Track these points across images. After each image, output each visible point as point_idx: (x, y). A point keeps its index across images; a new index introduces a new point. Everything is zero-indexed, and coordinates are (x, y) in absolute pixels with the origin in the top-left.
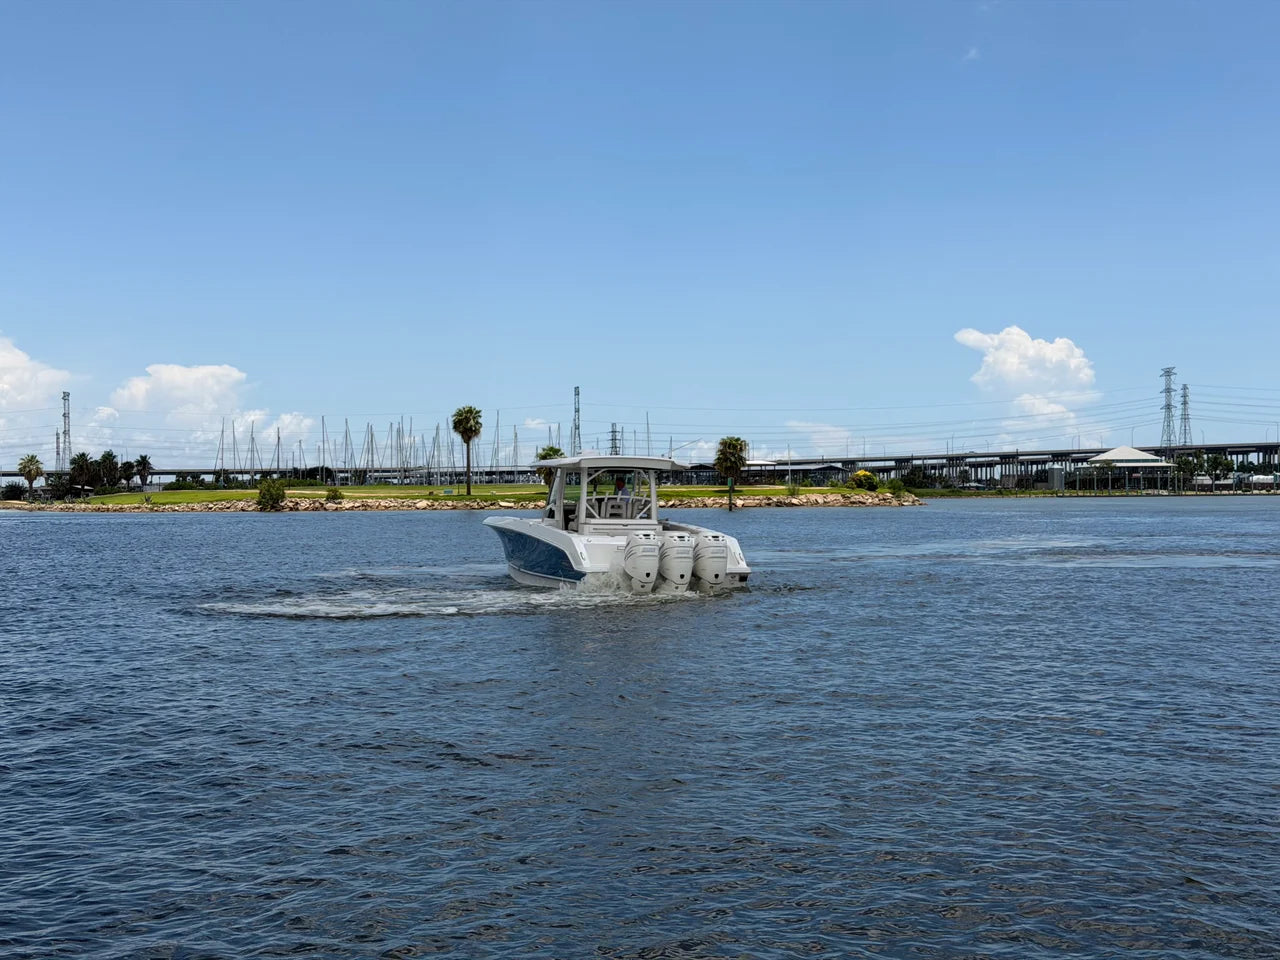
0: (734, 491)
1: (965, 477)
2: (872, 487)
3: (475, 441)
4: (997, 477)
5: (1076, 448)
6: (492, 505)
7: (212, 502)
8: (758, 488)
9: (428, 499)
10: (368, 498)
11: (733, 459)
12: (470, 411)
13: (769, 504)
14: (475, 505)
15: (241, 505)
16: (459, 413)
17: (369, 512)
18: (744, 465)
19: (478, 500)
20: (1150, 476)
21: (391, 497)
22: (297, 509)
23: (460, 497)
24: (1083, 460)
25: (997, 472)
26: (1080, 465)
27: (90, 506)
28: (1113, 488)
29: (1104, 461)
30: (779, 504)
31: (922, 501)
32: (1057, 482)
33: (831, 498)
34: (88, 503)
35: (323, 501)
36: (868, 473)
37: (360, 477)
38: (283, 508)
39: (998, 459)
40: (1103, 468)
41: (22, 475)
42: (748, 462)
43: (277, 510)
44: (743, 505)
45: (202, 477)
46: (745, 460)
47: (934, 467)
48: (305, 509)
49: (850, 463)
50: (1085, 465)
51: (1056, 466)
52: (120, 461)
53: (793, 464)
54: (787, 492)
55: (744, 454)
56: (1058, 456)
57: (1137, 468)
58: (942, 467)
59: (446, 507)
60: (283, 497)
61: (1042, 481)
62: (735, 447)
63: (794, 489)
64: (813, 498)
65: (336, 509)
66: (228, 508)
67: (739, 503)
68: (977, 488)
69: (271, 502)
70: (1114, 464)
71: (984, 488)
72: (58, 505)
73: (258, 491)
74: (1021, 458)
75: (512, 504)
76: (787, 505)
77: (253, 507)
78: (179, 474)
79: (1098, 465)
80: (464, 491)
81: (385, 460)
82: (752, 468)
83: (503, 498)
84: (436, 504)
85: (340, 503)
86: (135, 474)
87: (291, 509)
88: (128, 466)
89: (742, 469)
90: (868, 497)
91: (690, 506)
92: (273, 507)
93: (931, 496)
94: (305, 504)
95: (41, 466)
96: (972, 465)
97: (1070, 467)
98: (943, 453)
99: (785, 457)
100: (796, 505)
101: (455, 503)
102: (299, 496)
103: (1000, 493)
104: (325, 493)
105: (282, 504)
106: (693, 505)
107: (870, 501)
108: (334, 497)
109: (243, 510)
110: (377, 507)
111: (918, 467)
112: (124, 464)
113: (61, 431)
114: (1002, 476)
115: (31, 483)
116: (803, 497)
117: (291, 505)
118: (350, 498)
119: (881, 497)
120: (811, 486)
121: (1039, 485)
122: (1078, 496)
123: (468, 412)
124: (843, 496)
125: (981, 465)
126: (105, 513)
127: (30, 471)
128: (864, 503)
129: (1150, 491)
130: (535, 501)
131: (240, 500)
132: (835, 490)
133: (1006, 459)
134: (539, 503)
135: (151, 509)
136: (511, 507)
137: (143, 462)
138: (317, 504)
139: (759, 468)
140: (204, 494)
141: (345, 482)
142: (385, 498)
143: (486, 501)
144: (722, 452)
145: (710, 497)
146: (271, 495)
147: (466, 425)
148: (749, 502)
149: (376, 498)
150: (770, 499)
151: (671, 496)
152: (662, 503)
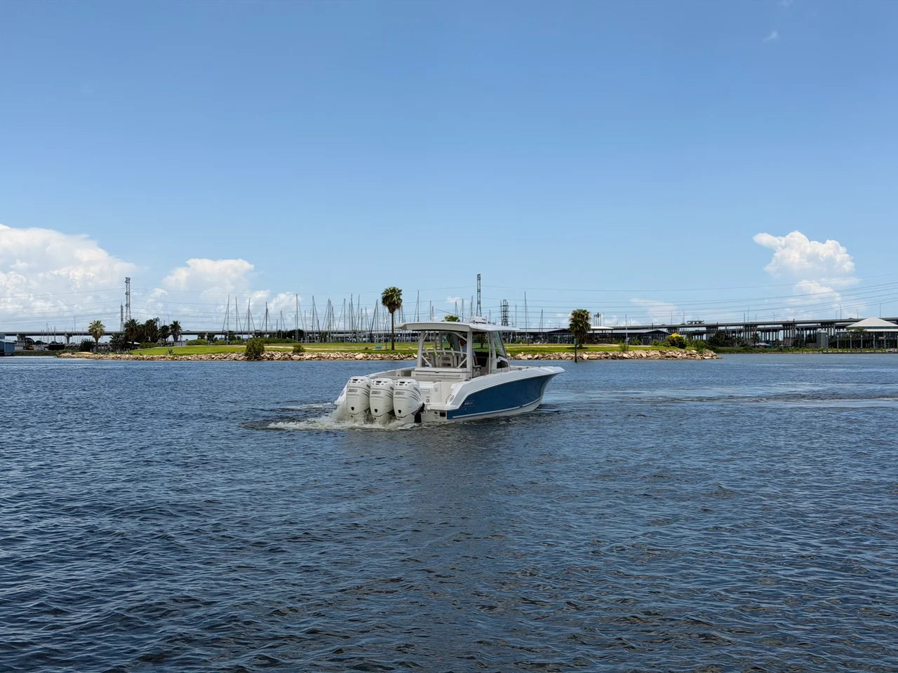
0: (581, 348)
1: (756, 339)
2: (682, 345)
3: (397, 312)
4: (781, 339)
5: (838, 318)
6: (409, 357)
7: (214, 354)
8: (600, 346)
9: (364, 353)
10: (322, 351)
11: (581, 325)
12: (394, 290)
13: (607, 358)
14: (397, 357)
15: (234, 356)
16: (387, 291)
17: (322, 361)
18: (589, 329)
19: (399, 354)
20: (892, 338)
21: (338, 351)
22: (273, 359)
23: (387, 351)
24: (843, 327)
25: (781, 335)
26: (841, 330)
27: (131, 356)
28: (864, 347)
29: (858, 328)
30: (614, 358)
31: (719, 356)
32: (823, 342)
33: (652, 353)
34: (131, 354)
35: (290, 353)
37: (323, 337)
38: (263, 358)
39: (781, 326)
40: (857, 333)
41: (91, 335)
42: (592, 327)
43: (260, 360)
44: (588, 358)
45: (216, 336)
46: (590, 325)
47: (734, 332)
48: (279, 359)
49: (673, 329)
50: (845, 330)
51: (823, 331)
52: (159, 325)
53: (629, 329)
54: (619, 349)
55: (591, 322)
56: (826, 324)
57: (882, 332)
58: (740, 331)
59: (376, 358)
60: (263, 350)
61: (812, 342)
62: (583, 316)
63: (625, 347)
64: (638, 353)
65: (300, 359)
66: (225, 358)
67: (585, 356)
68: (765, 347)
69: (254, 353)
70: (865, 330)
71: (770, 347)
72: (112, 355)
73: (245, 346)
74: (798, 325)
76: (620, 358)
77: (242, 357)
78: (201, 335)
79: (853, 331)
80: (389, 347)
81: (340, 325)
82: (596, 332)
84: (370, 356)
85: (302, 355)
86: (170, 334)
87: (268, 359)
88: (165, 328)
89: (588, 332)
90: (678, 353)
91: (550, 359)
92: (256, 358)
93: (730, 352)
94: (278, 355)
95: (104, 329)
96: (762, 330)
97: (833, 332)
98: (743, 322)
99: (623, 324)
100: (626, 358)
101: (383, 356)
102: (275, 350)
103: (781, 350)
104: (293, 348)
105: (262, 356)
106: (552, 358)
107: (680, 355)
108: (298, 351)
109: (235, 360)
110: (328, 358)
111: (723, 331)
112: (163, 327)
113: (124, 305)
114: (784, 338)
115: (97, 340)
116: (631, 352)
117: (268, 356)
118: (310, 351)
119: (688, 353)
120: (640, 344)
121: (810, 344)
122: (838, 353)
123: (391, 291)
124: (660, 352)
125: (768, 330)
126: (142, 361)
127: (96, 332)
128: (676, 357)
129: (891, 350)
131: (233, 353)
132: (655, 347)
133: (787, 326)
135: (173, 359)
137: (176, 326)
138: (286, 356)
139: (601, 332)
140: (211, 348)
141: (312, 340)
142: (332, 352)
143: (404, 354)
144: (573, 320)
145: (564, 351)
146: (255, 349)
147: (392, 300)
148: (592, 356)
149: (328, 351)
150: (607, 354)
151: (537, 351)
152: (530, 356)
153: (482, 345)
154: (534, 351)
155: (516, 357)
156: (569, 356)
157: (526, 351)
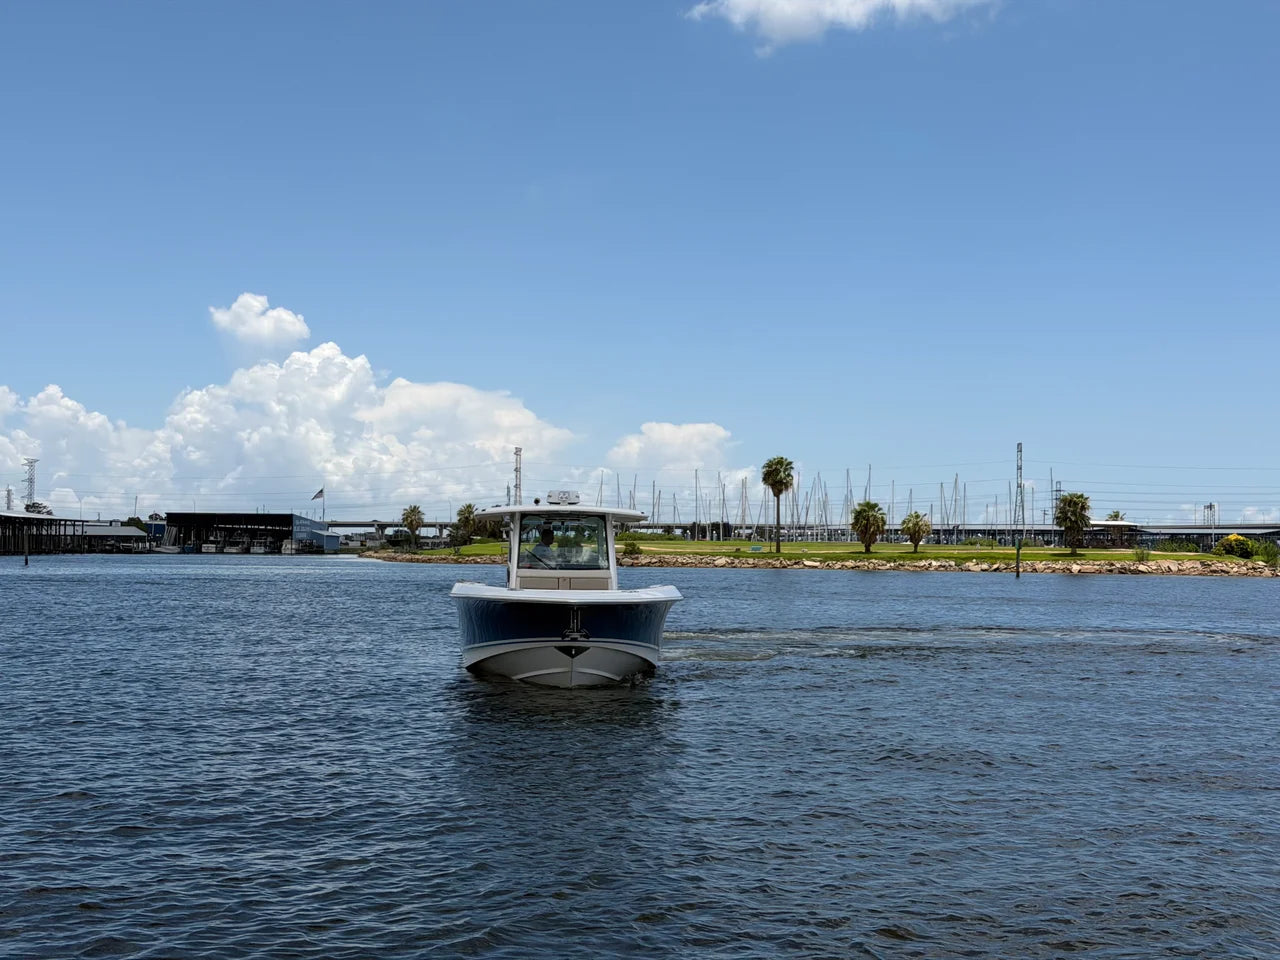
0: (1073, 554)
2: (1246, 554)
6: (796, 563)
8: (1105, 552)
9: (729, 556)
10: (671, 553)
12: (781, 462)
13: (1111, 571)
14: (777, 564)
16: (770, 464)
17: (665, 568)
19: (782, 558)
21: (689, 553)
23: (764, 556)
30: (1123, 571)
33: (1188, 565)
35: (623, 555)
36: (1241, 538)
44: (1079, 571)
54: (1135, 558)
59: (746, 565)
62: (1076, 504)
63: (1142, 554)
64: (1165, 564)
65: (632, 565)
67: (1075, 568)
75: (817, 564)
76: (1133, 572)
80: (774, 549)
83: (810, 557)
84: (737, 561)
85: (637, 558)
90: (1234, 565)
100: (1143, 572)
101: (757, 562)
104: (623, 547)
107: (1235, 569)
108: (631, 551)
110: (674, 563)
116: (1153, 563)
118: (649, 553)
119: (1250, 565)
123: (778, 463)
124: (1203, 564)
128: (1228, 573)
130: (843, 560)
132: (1201, 556)
134: (847, 564)
136: (816, 567)
142: (681, 554)
143: (789, 560)
145: (1042, 561)
147: (777, 477)
148: (1088, 567)
149: (676, 553)
150: (1112, 565)
151: (999, 558)
152: (985, 566)
153: (916, 546)
154: (993, 559)
155: (963, 567)
156: (1049, 568)
157: (981, 559)
